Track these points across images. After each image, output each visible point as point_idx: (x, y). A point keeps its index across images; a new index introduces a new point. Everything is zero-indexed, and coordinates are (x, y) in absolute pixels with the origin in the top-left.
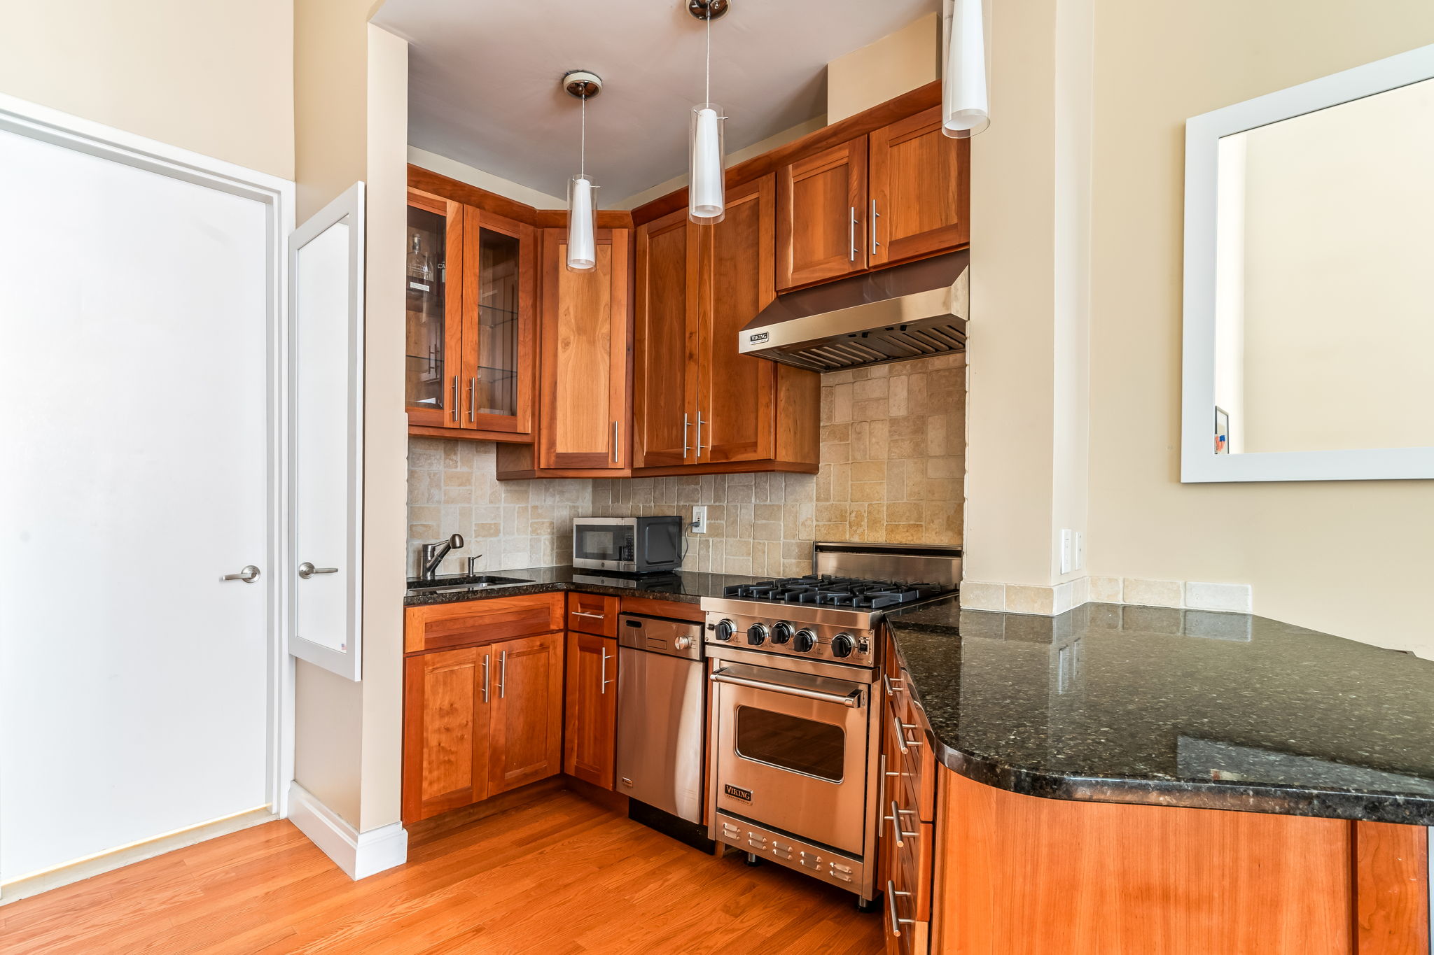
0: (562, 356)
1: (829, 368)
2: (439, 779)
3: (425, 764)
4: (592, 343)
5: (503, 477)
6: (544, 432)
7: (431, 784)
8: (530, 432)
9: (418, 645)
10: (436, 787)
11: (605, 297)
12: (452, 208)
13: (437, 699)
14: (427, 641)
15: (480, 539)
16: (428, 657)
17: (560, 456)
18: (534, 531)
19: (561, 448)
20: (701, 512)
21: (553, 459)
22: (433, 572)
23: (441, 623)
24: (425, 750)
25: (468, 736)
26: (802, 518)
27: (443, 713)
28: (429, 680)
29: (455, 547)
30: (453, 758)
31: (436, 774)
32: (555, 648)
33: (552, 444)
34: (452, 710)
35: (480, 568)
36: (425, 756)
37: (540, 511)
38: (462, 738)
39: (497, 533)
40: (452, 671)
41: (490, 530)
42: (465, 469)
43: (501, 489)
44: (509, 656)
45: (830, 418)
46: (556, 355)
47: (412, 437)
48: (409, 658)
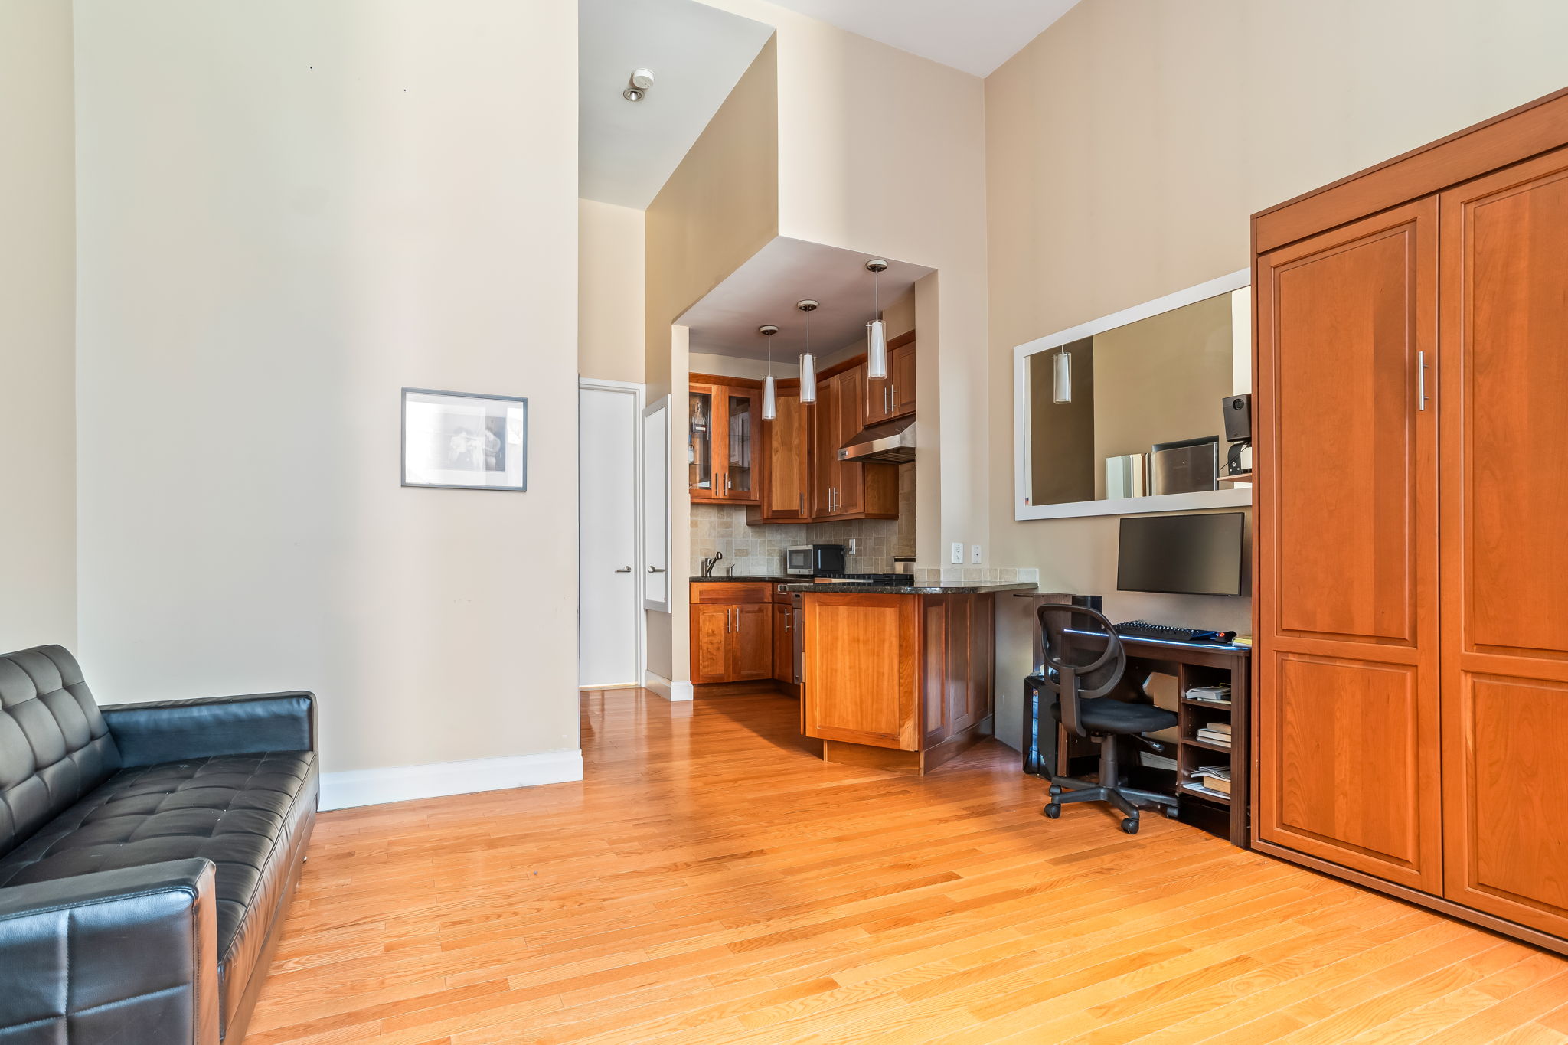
0: (774, 458)
1: (900, 463)
2: (708, 666)
3: (701, 657)
4: (790, 450)
5: (750, 524)
6: (766, 499)
7: (704, 667)
8: (758, 499)
9: (696, 600)
10: (706, 670)
11: (796, 425)
12: (714, 389)
13: (706, 627)
14: (700, 599)
15: (737, 557)
16: (701, 606)
17: (774, 511)
18: (769, 554)
19: (774, 508)
20: (853, 543)
21: (770, 513)
22: (710, 573)
23: (707, 592)
24: (701, 651)
25: (722, 648)
26: (893, 544)
27: (709, 635)
28: (702, 618)
29: (718, 558)
30: (714, 658)
31: (706, 663)
32: (767, 612)
33: (770, 505)
34: (713, 634)
35: (736, 573)
36: (701, 654)
37: (773, 543)
38: (719, 649)
39: (747, 554)
40: (713, 615)
41: (743, 553)
42: (729, 519)
43: (749, 530)
44: (741, 611)
46: (771, 457)
47: (693, 504)
48: (692, 606)
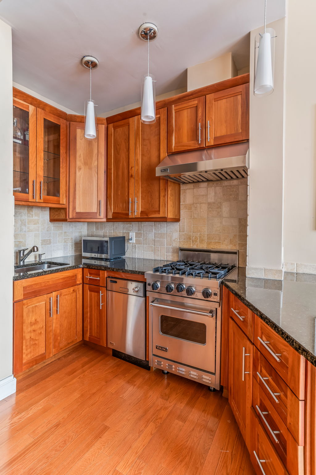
0: (78, 174)
1: (184, 183)
2: (30, 352)
3: (24, 347)
4: (90, 168)
5: (52, 220)
6: (71, 204)
7: (27, 355)
8: (65, 204)
9: (20, 296)
10: (29, 356)
11: (95, 151)
12: (31, 109)
13: (29, 318)
14: (24, 295)
15: (43, 246)
16: (25, 301)
17: (77, 213)
18: (65, 242)
19: (78, 210)
20: (133, 235)
21: (75, 214)
23: (29, 286)
24: (24, 341)
25: (43, 332)
26: (174, 238)
27: (32, 324)
28: (25, 310)
29: (34, 251)
30: (37, 342)
31: (29, 350)
32: (79, 291)
33: (74, 208)
34: (36, 322)
35: (43, 258)
36: (24, 344)
37: (67, 234)
38: (41, 333)
39: (50, 243)
40: (36, 306)
41: (46, 242)
42: (37, 218)
43: (52, 225)
44: (61, 295)
45: (184, 202)
46: (75, 173)
47: (16, 205)
48: (16, 303)
